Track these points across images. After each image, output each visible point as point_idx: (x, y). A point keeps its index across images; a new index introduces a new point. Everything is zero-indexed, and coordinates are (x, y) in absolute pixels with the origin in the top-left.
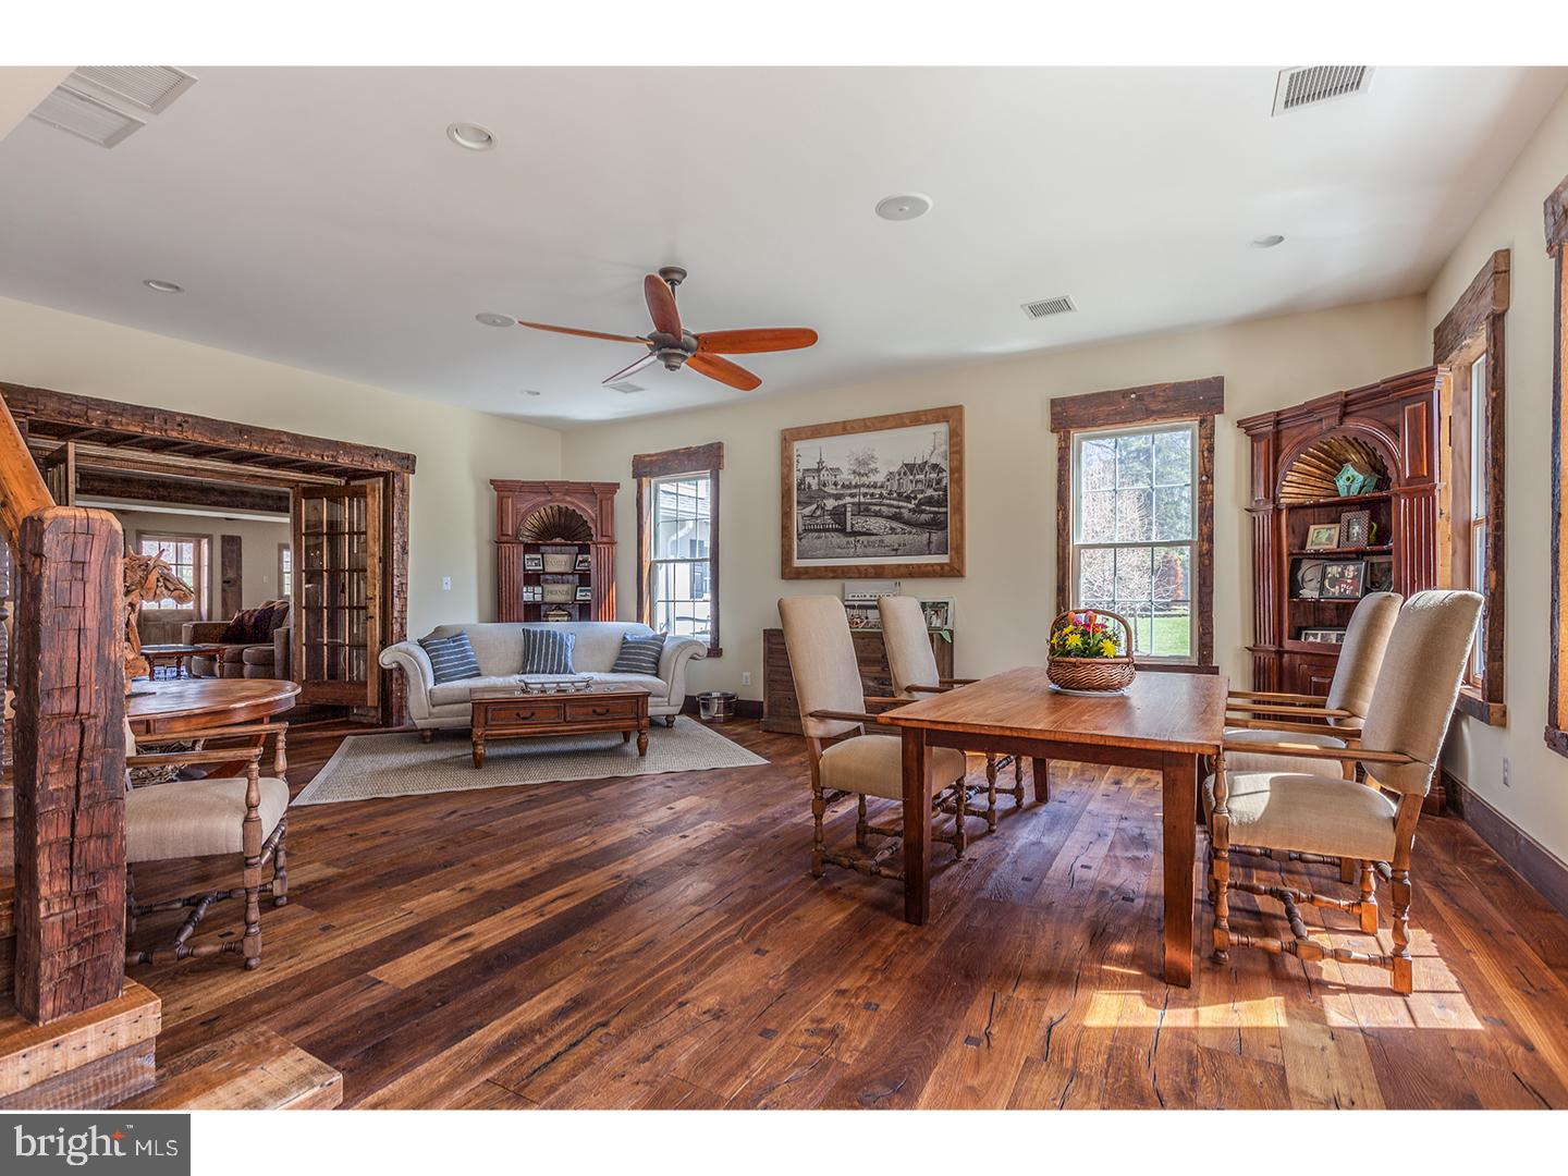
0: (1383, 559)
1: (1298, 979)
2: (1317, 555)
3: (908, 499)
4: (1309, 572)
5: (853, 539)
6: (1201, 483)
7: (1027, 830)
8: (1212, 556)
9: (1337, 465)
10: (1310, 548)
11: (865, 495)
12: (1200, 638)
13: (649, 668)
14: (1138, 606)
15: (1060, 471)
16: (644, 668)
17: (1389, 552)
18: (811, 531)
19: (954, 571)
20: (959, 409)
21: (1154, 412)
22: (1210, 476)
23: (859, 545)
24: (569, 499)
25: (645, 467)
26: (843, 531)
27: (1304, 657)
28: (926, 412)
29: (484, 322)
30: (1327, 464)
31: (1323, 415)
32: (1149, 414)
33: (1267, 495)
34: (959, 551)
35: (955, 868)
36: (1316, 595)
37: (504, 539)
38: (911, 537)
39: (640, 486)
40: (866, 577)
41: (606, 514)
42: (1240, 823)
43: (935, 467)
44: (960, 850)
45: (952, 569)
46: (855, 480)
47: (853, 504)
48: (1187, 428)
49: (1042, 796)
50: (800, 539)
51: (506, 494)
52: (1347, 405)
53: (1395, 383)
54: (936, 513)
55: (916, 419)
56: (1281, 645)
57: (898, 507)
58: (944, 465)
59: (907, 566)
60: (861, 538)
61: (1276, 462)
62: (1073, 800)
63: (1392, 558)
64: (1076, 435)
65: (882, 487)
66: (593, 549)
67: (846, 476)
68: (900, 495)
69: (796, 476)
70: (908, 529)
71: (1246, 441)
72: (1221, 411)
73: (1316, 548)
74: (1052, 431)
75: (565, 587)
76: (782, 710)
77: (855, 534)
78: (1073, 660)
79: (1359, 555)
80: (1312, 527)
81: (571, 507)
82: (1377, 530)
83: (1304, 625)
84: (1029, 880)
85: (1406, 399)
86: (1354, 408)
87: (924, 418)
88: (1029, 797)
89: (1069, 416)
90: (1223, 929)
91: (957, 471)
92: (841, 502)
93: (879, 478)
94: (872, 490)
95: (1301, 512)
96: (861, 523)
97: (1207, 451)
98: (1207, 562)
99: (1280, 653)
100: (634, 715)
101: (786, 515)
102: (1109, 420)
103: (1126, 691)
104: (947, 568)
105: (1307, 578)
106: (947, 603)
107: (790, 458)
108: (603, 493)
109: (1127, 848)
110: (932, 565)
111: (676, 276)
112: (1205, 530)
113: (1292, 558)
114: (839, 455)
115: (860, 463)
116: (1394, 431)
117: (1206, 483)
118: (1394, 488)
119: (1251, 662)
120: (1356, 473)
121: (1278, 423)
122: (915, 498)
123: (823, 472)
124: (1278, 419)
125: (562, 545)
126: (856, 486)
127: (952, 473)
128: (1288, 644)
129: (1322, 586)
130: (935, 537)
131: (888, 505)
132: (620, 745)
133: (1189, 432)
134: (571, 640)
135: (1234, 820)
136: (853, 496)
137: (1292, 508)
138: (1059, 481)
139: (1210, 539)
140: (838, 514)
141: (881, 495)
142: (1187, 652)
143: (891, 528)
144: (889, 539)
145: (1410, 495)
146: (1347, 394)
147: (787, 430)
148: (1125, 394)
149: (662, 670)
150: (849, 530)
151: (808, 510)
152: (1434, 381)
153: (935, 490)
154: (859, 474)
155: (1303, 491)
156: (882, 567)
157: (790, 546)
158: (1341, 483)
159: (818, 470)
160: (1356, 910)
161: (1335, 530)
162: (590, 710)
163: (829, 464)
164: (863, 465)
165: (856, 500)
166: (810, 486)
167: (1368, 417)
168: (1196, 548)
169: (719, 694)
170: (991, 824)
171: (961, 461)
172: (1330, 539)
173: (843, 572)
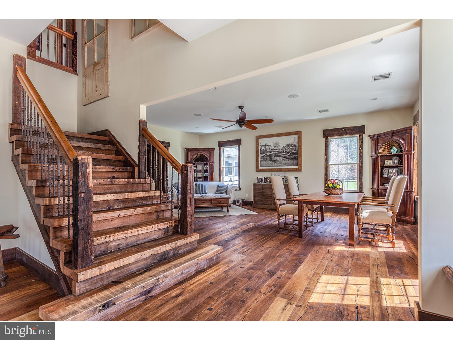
0: (402, 168)
1: (374, 246)
2: (387, 167)
3: (288, 153)
4: (385, 170)
5: (274, 162)
6: (360, 150)
7: (320, 225)
8: (362, 167)
9: (391, 146)
10: (385, 165)
11: (277, 152)
12: (359, 186)
13: (225, 193)
14: (345, 178)
15: (325, 147)
16: (223, 192)
17: (403, 166)
18: (263, 160)
19: (299, 170)
20: (301, 132)
21: (348, 133)
22: (362, 148)
23: (275, 164)
24: (203, 152)
25: (221, 144)
26: (271, 160)
27: (384, 190)
28: (292, 132)
29: (196, 115)
30: (389, 146)
31: (388, 135)
32: (347, 134)
33: (375, 153)
34: (301, 165)
35: (306, 231)
36: (387, 176)
37: (188, 162)
38: (289, 162)
39: (220, 149)
40: (278, 171)
41: (212, 155)
42: (363, 218)
43: (295, 145)
44: (307, 228)
45: (299, 169)
46: (275, 148)
47: (274, 154)
48: (356, 137)
49: (323, 220)
50: (261, 162)
51: (188, 151)
52: (393, 133)
53: (404, 129)
54: (295, 156)
55: (290, 134)
56: (379, 187)
57: (285, 155)
58: (297, 145)
59: (288, 169)
60: (276, 162)
61: (377, 145)
62: (330, 221)
63: (403, 168)
64: (329, 138)
65: (281, 150)
66: (209, 164)
67: (272, 147)
68: (286, 152)
69: (260, 147)
70: (288, 160)
71: (370, 140)
72: (364, 133)
73: (387, 165)
74: (324, 137)
75: (201, 173)
76: (257, 202)
77: (274, 161)
78: (331, 189)
79: (396, 167)
80: (386, 160)
81: (204, 154)
82: (401, 162)
83: (384, 183)
84: (322, 233)
85: (406, 133)
86: (395, 134)
87: (292, 134)
88: (320, 220)
89: (328, 134)
90: (360, 237)
91: (300, 146)
92: (271, 153)
93: (281, 148)
94: (279, 151)
95: (384, 157)
96: (276, 158)
97: (361, 143)
98: (361, 168)
99: (378, 189)
100: (226, 203)
101: (257, 156)
102: (337, 135)
103: (342, 195)
104: (297, 169)
105: (385, 172)
106: (297, 178)
107: (258, 143)
108: (211, 151)
109: (342, 228)
110: (294, 168)
111: (242, 108)
112: (361, 161)
113: (381, 167)
114: (271, 142)
115: (276, 144)
116: (404, 140)
117: (361, 150)
118: (403, 153)
119: (372, 191)
120: (395, 149)
121: (378, 136)
122: (290, 153)
123: (267, 146)
124: (378, 135)
125: (201, 163)
126: (275, 150)
127: (299, 147)
128: (380, 187)
129: (388, 174)
130: (294, 162)
131: (283, 154)
132: (221, 210)
133: (357, 138)
134: (206, 186)
135: (362, 217)
136: (274, 152)
137: (381, 156)
138: (325, 149)
139: (362, 163)
140: (270, 156)
141: (281, 152)
142: (357, 190)
143: (284, 160)
144: (283, 162)
145: (407, 154)
146: (393, 131)
147: (258, 136)
148: (341, 129)
149: (228, 193)
150: (273, 160)
151: (263, 155)
152: (412, 129)
153: (295, 151)
154: (276, 147)
155: (383, 152)
156: (282, 169)
157: (258, 164)
158: (392, 151)
159: (265, 146)
160: (387, 236)
161: (391, 161)
162: (217, 201)
163: (268, 144)
164: (277, 145)
165: (275, 153)
166: (263, 149)
167: (398, 136)
168: (358, 165)
169: (240, 199)
170: (312, 224)
171: (301, 144)
172: (390, 163)
173: (272, 170)
